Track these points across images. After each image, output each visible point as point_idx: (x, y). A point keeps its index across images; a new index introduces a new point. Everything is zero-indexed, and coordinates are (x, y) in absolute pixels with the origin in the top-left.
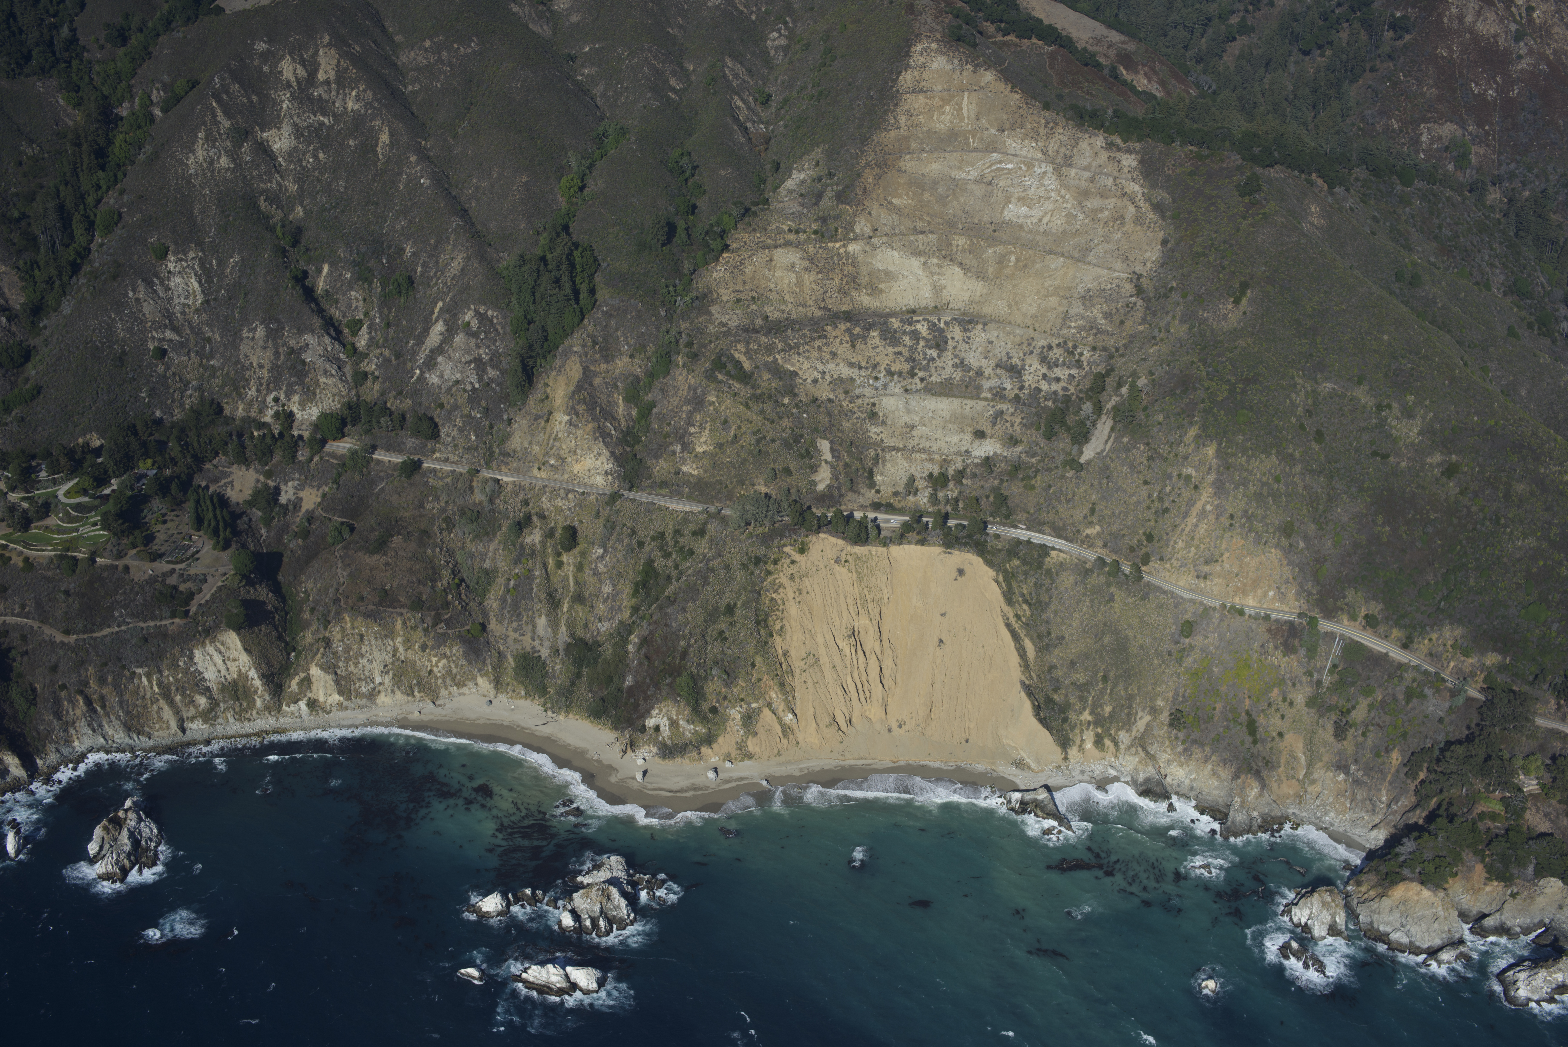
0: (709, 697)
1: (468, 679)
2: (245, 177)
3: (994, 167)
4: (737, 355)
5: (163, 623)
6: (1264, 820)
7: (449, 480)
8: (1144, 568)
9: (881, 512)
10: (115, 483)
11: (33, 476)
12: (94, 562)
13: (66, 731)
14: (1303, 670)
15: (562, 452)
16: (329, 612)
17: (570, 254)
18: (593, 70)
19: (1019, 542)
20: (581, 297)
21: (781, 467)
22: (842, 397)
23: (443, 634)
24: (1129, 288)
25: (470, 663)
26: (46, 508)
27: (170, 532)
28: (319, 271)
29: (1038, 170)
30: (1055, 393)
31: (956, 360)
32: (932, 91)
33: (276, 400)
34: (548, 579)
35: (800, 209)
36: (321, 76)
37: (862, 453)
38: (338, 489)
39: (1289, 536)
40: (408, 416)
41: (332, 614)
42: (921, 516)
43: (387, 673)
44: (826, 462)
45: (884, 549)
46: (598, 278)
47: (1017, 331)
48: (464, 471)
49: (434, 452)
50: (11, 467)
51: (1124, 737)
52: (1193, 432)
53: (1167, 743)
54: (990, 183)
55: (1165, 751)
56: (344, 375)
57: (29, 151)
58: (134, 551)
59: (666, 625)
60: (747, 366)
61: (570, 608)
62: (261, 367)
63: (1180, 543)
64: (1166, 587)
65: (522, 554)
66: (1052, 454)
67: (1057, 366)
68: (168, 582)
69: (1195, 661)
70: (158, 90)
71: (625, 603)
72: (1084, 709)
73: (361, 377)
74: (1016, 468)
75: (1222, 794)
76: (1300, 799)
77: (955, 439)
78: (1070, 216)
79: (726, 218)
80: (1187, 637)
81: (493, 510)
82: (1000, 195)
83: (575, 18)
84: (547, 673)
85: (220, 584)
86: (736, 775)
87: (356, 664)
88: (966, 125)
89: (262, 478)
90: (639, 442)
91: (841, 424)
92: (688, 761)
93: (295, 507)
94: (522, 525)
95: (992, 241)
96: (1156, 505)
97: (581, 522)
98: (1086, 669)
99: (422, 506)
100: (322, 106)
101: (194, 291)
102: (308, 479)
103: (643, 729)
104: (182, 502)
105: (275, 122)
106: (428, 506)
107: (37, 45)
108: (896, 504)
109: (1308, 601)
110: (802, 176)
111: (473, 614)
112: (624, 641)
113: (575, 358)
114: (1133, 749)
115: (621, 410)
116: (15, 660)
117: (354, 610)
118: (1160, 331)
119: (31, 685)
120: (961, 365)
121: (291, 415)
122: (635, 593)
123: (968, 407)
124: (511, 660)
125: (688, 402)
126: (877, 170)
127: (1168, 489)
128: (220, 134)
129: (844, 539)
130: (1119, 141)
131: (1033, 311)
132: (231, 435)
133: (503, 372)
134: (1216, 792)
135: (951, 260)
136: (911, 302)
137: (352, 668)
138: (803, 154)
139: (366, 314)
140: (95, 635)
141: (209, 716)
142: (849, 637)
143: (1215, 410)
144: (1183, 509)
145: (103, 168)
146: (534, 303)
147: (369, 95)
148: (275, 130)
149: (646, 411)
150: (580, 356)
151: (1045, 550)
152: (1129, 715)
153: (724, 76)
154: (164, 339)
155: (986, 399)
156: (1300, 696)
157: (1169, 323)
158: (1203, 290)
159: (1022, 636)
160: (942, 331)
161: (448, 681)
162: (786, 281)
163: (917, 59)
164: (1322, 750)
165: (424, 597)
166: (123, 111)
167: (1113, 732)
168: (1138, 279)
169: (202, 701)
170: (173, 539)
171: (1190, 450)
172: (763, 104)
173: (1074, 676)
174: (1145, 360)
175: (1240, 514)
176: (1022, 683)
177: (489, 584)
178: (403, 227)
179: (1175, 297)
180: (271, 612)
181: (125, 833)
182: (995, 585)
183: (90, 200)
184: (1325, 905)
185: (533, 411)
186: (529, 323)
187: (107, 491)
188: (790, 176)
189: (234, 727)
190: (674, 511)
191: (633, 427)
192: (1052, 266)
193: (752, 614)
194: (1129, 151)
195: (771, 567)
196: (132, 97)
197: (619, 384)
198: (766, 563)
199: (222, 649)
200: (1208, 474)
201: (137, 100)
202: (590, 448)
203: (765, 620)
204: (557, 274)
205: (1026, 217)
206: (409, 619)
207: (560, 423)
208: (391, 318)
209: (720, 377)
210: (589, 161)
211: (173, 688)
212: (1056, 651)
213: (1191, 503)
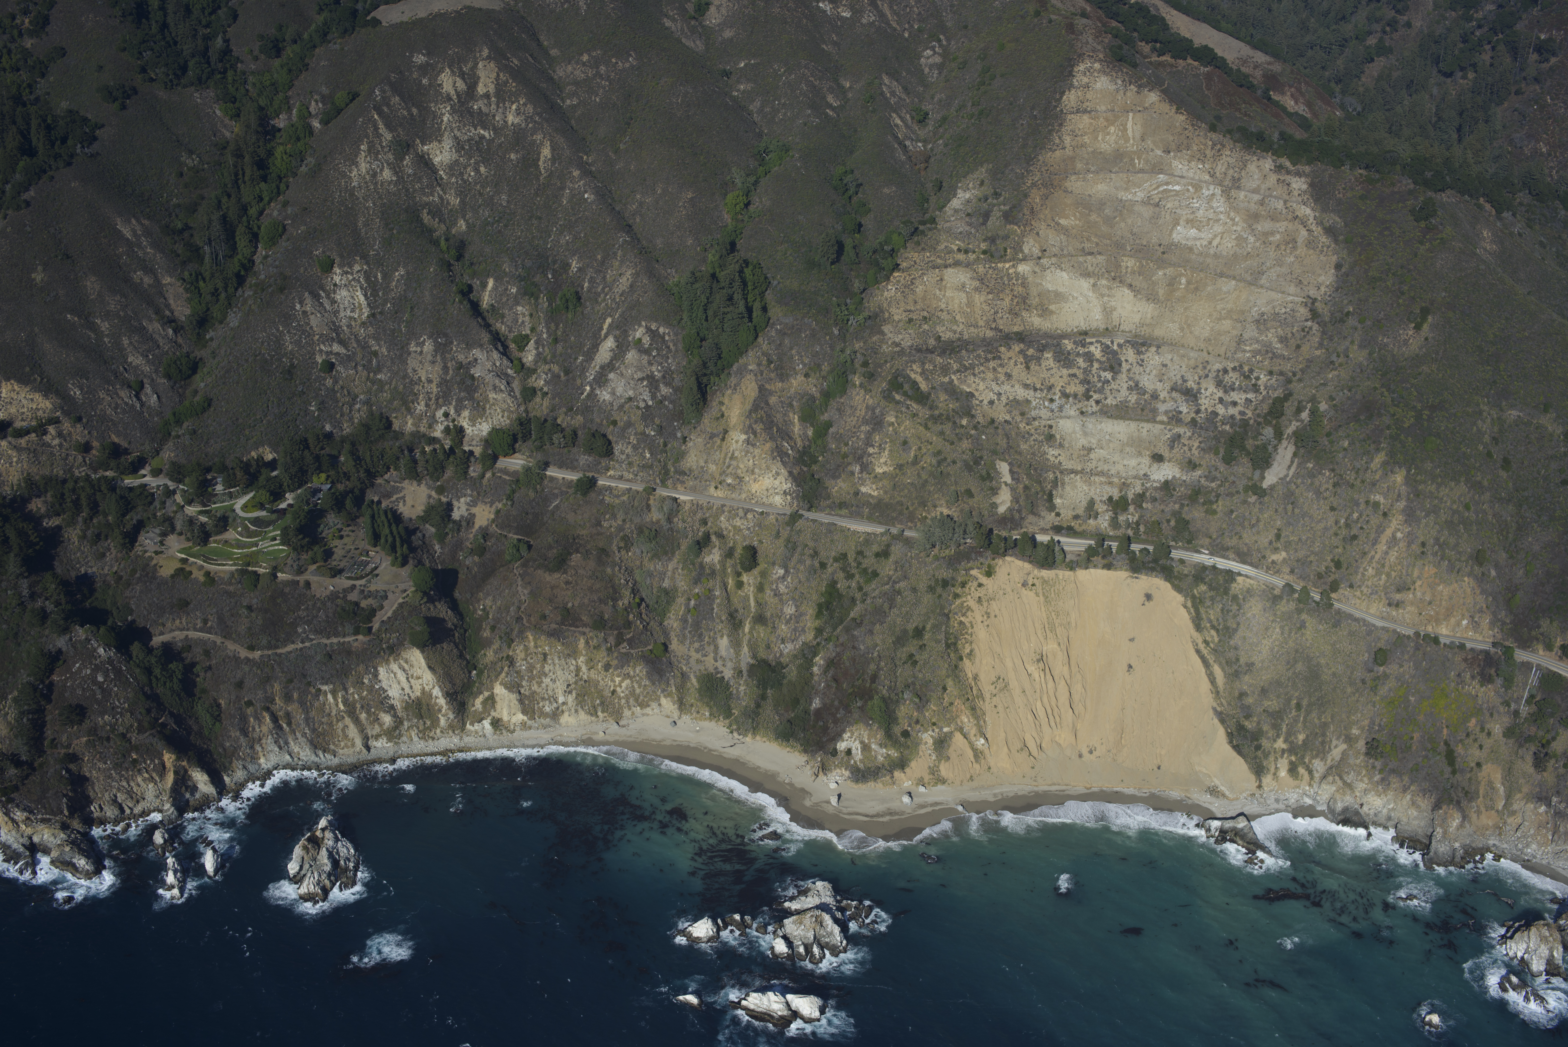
0: (900, 721)
1: (651, 700)
2: (407, 190)
3: (1161, 189)
4: (913, 376)
5: (347, 639)
6: (1466, 852)
7: (625, 498)
8: (1333, 595)
9: (1062, 535)
10: (290, 498)
11: (210, 489)
12: (276, 577)
13: (252, 747)
14: (1500, 700)
15: (739, 471)
16: (512, 630)
17: (741, 272)
18: (749, 86)
19: (1204, 568)
20: (754, 315)
21: (963, 489)
22: (1018, 418)
23: (627, 654)
24: (1303, 312)
25: (654, 684)
26: (224, 522)
27: (347, 547)
28: (484, 285)
29: (1206, 193)
30: (1232, 417)
31: (1131, 383)
32: (1097, 111)
33: (446, 415)
34: (728, 599)
35: (967, 228)
36: (481, 89)
37: (1040, 475)
38: (512, 505)
39: (1481, 564)
40: (580, 433)
41: (515, 632)
42: (1103, 540)
43: (570, 692)
44: (1006, 484)
45: (1071, 573)
46: (769, 296)
47: (1192, 354)
48: (640, 489)
49: (608, 470)
50: (187, 480)
51: (1319, 766)
52: (1379, 459)
53: (1364, 772)
54: (1157, 205)
55: (1361, 780)
56: (513, 390)
57: (189, 162)
58: (314, 567)
59: (854, 647)
60: (924, 386)
61: (752, 629)
62: (430, 381)
63: (1370, 570)
64: (1357, 614)
65: (702, 574)
66: (1232, 478)
67: (1233, 390)
68: (349, 598)
69: (1390, 690)
70: (316, 101)
71: (809, 624)
72: (1278, 736)
73: (529, 393)
74: (1195, 494)
75: (1422, 824)
76: (1499, 830)
77: (1133, 462)
78: (1239, 238)
79: (895, 237)
80: (1381, 665)
81: (671, 529)
82: (1168, 217)
83: (728, 34)
84: (731, 694)
85: (401, 600)
86: (930, 800)
87: (539, 684)
88: (1131, 146)
89: (433, 493)
90: (816, 462)
91: (1019, 446)
92: (881, 785)
93: (468, 524)
94: (702, 544)
95: (1162, 263)
96: (1344, 532)
97: (761, 542)
98: (1278, 697)
99: (599, 524)
100: (482, 120)
101: (360, 304)
102: (480, 495)
103: (835, 752)
104: (357, 517)
105: (435, 135)
106: (605, 524)
107: (193, 56)
108: (1077, 528)
109: (1502, 630)
110: (967, 196)
111: (655, 634)
112: (809, 663)
113: (750, 377)
114: (1331, 778)
115: (796, 430)
116: (198, 676)
117: (537, 629)
118: (1338, 356)
119: (215, 700)
120: (1136, 387)
121: (461, 431)
122: (819, 614)
123: (1145, 430)
124: (694, 681)
125: (866, 422)
126: (1043, 191)
127: (1355, 515)
128: (382, 147)
129: (1030, 562)
130: (1288, 164)
131: (1206, 334)
132: (402, 451)
133: (677, 390)
134: (1416, 822)
135: (1121, 282)
136: (1082, 324)
137: (535, 687)
138: (968, 173)
139: (533, 330)
140: (279, 651)
141: (393, 734)
142: (1038, 661)
143: (1402, 437)
144: (1373, 536)
145: (264, 179)
146: (707, 320)
147: (530, 109)
148: (435, 143)
149: (822, 431)
150: (756, 375)
151: (1230, 575)
152: (1323, 743)
153: (882, 94)
154: (331, 352)
155: (1162, 423)
156: (1497, 726)
157: (1348, 348)
158: (1382, 315)
159: (1211, 662)
160: (1115, 353)
161: (631, 701)
162: (957, 301)
163: (1079, 79)
164: (1521, 781)
165: (606, 617)
166: (281, 122)
167: (1307, 760)
168: (1313, 303)
169: (387, 719)
170: (350, 555)
171: (1377, 477)
172: (920, 122)
173: (1267, 703)
174: (1324, 385)
175: (1432, 541)
176: (1214, 709)
177: (669, 603)
178: (567, 242)
179: (1352, 321)
180: (451, 630)
181: (324, 853)
182: (1183, 611)
183: (253, 211)
184: (1543, 939)
185: (708, 429)
186: (702, 341)
187: (283, 506)
188: (955, 195)
189: (419, 745)
190: (855, 533)
191: (810, 447)
192: (1224, 289)
193: (942, 636)
194: (1299, 174)
195: (959, 590)
196: (289, 109)
197: (795, 403)
198: (953, 586)
199: (406, 667)
200: (1397, 501)
201: (294, 111)
202: (768, 468)
203: (955, 644)
204: (730, 291)
205: (1195, 239)
206: (592, 638)
207: (737, 442)
208: (559, 333)
209: (897, 397)
210: (754, 178)
211: (358, 706)
212: (1247, 678)
213: (1380, 530)
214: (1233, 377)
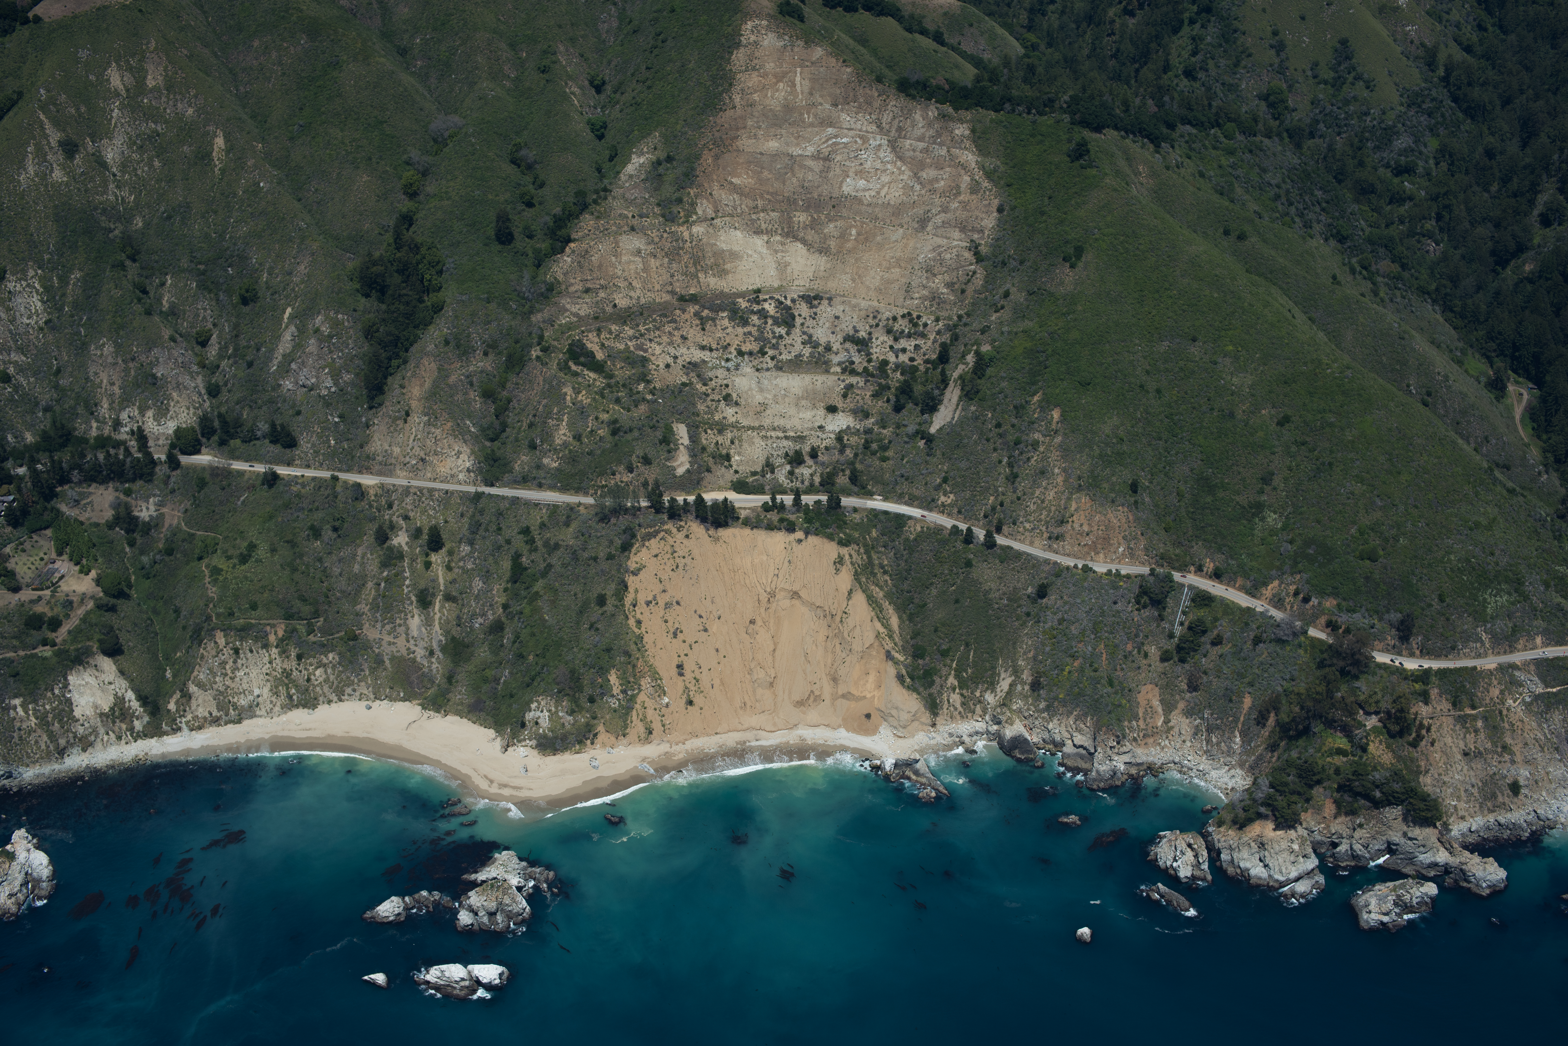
0: (585, 687)
1: (345, 685)
2: (80, 191)
3: (830, 142)
4: (589, 345)
5: (35, 651)
7: (311, 486)
8: (997, 533)
9: (736, 493)
14: (1155, 622)
15: (422, 452)
16: (202, 629)
18: (426, 61)
19: (877, 514)
21: (640, 455)
22: (695, 380)
23: (319, 643)
24: (968, 256)
25: (347, 669)
27: (33, 558)
28: (163, 283)
29: (873, 143)
30: (903, 364)
31: (804, 337)
32: (765, 68)
33: (130, 417)
34: (418, 579)
35: (642, 194)
36: (150, 83)
38: (198, 504)
39: (1134, 493)
41: (205, 631)
42: (779, 494)
43: (264, 685)
44: (684, 446)
45: (746, 532)
46: (446, 274)
47: (862, 305)
48: (326, 477)
49: (293, 459)
51: (989, 698)
52: (1038, 397)
53: (1030, 701)
54: (827, 159)
56: (197, 386)
60: (600, 356)
61: (442, 608)
62: (112, 384)
63: (1032, 506)
64: (1022, 549)
65: (390, 557)
66: (904, 424)
67: (903, 337)
68: (35, 610)
69: (1052, 620)
71: (497, 599)
72: (949, 673)
73: (214, 388)
74: (869, 441)
77: (808, 415)
78: (907, 188)
80: (1043, 598)
81: (358, 515)
82: (838, 170)
83: (403, 9)
84: (424, 673)
85: (88, 608)
87: (233, 679)
88: (800, 101)
89: (121, 496)
90: (498, 437)
91: (696, 407)
93: (158, 524)
94: (388, 528)
95: (833, 216)
97: (445, 522)
98: (949, 635)
100: (153, 114)
101: (37, 311)
102: (169, 494)
103: (523, 724)
104: (41, 528)
105: (106, 132)
106: (292, 516)
108: (755, 484)
109: (1156, 555)
110: (642, 160)
111: (346, 619)
112: (498, 637)
113: (429, 358)
114: (999, 710)
115: (477, 407)
117: (226, 625)
118: (1000, 298)
120: (810, 341)
121: (146, 430)
122: (507, 589)
123: (819, 383)
124: (388, 663)
125: (544, 395)
126: (715, 151)
127: (1017, 454)
128: (50, 148)
129: (706, 524)
130: (951, 110)
131: (877, 283)
133: (357, 376)
135: (794, 237)
136: (757, 281)
137: (229, 683)
138: (642, 138)
139: (215, 324)
141: (88, 741)
147: (201, 100)
148: (106, 141)
149: (503, 407)
150: (434, 356)
151: (902, 519)
152: (992, 676)
153: (557, 62)
154: (10, 361)
155: (836, 374)
156: (1154, 649)
157: (1008, 290)
159: (885, 605)
160: (789, 308)
161: (326, 688)
162: (633, 267)
163: (748, 37)
164: (1177, 698)
167: (978, 694)
168: (977, 247)
169: (81, 727)
170: (36, 565)
171: (1036, 415)
172: (598, 87)
174: (988, 327)
175: (1087, 474)
177: (359, 588)
178: (245, 233)
181: (15, 867)
184: (1188, 847)
185: (391, 413)
188: (629, 161)
190: (540, 503)
191: (492, 422)
192: (893, 238)
193: (623, 602)
194: (961, 120)
197: (474, 381)
198: (632, 551)
199: (97, 674)
200: (1055, 437)
202: (450, 447)
203: (636, 608)
205: (865, 190)
206: (282, 630)
207: (419, 423)
208: (241, 326)
209: (574, 368)
210: (430, 157)
211: (50, 717)
214: (902, 325)
